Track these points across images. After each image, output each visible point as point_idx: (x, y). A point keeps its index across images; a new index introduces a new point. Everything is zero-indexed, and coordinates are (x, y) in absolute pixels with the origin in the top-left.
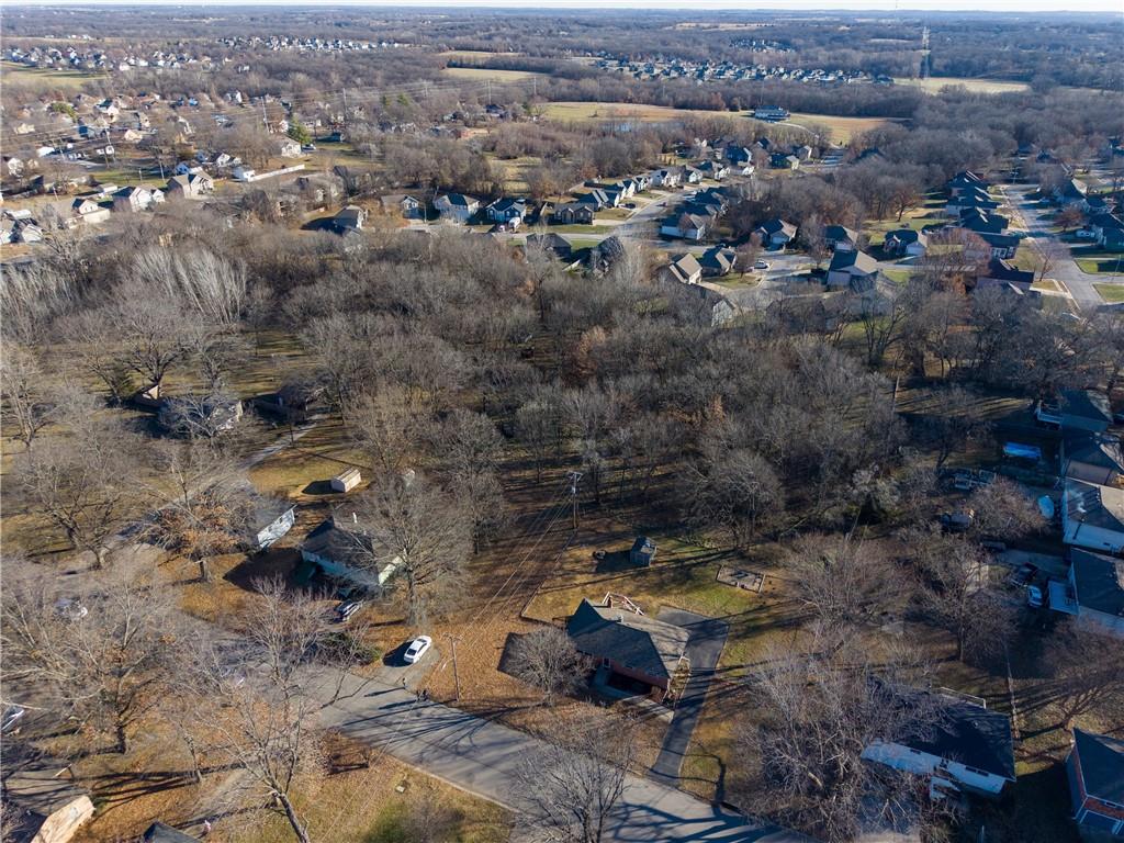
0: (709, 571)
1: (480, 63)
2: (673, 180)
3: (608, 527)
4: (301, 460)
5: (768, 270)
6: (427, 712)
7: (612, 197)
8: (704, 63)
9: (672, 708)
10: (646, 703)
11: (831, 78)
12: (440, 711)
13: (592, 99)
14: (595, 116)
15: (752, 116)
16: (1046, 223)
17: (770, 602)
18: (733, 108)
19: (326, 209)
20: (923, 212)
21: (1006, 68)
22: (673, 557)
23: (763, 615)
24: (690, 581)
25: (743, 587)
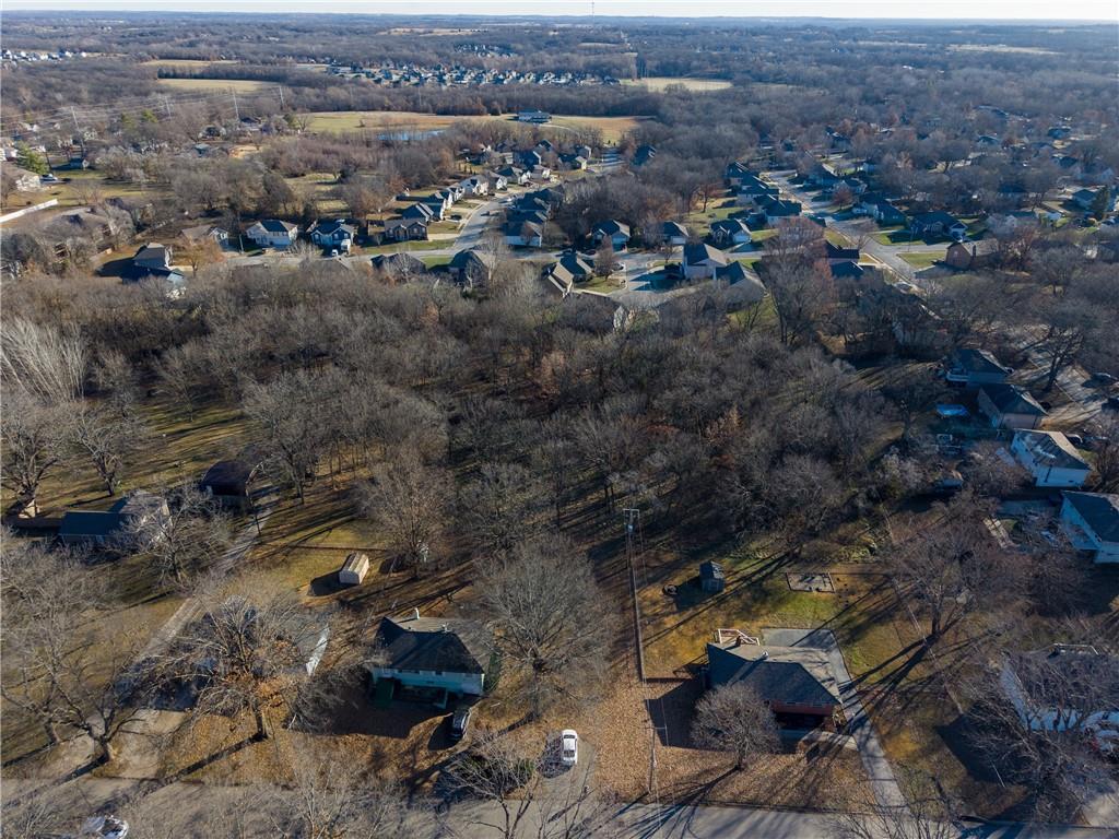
0: (778, 581)
1: (197, 72)
2: (483, 188)
3: (658, 559)
4: (280, 557)
5: (624, 270)
6: (627, 816)
7: (437, 209)
8: (438, 68)
9: (850, 733)
10: (825, 736)
11: (563, 81)
12: (640, 812)
13: (349, 108)
14: (362, 126)
15: (516, 119)
16: (823, 203)
17: (852, 599)
18: (495, 113)
19: (113, 249)
20: (719, 202)
21: (706, 68)
22: (738, 576)
23: (855, 614)
24: (769, 598)
25: (817, 590)
